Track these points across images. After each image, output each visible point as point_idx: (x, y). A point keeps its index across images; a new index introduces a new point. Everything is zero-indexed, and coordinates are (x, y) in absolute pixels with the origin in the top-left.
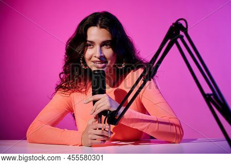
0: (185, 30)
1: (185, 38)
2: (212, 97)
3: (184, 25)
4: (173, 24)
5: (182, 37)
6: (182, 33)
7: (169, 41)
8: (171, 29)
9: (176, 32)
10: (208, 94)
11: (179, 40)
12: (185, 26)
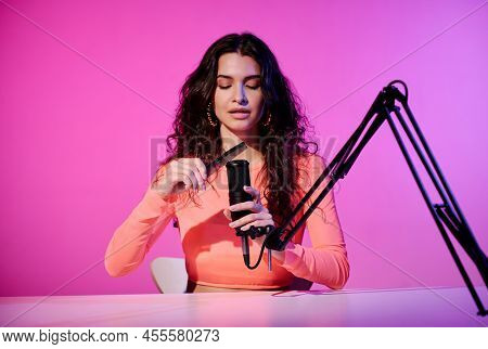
0: (404, 100)
1: (403, 112)
2: (443, 209)
3: (403, 91)
4: (385, 89)
5: (397, 110)
6: (397, 103)
7: (376, 115)
8: (381, 96)
9: (389, 102)
10: (436, 206)
11: (393, 114)
12: (404, 93)
